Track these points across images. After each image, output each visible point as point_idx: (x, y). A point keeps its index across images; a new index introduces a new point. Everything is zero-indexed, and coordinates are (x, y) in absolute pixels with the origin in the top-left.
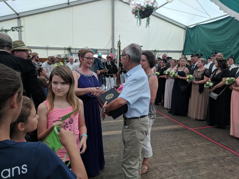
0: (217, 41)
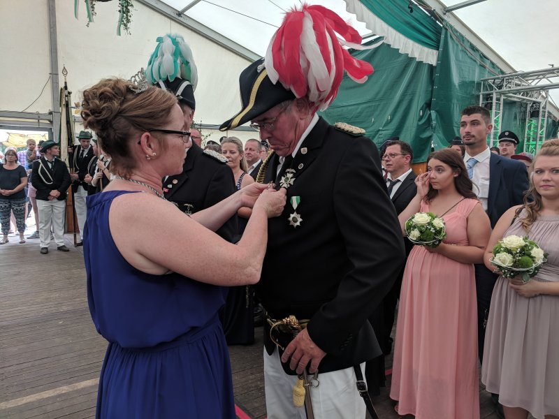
0: (345, 104)
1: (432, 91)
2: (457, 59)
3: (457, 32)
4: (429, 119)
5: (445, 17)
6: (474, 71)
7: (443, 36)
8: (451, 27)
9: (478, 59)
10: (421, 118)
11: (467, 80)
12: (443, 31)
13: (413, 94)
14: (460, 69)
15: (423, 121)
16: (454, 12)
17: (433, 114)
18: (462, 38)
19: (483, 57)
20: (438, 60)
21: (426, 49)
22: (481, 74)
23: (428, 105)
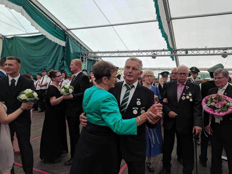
0: (34, 56)
1: (64, 55)
2: (72, 45)
3: (72, 36)
4: (63, 64)
5: (67, 32)
6: (78, 49)
7: (67, 37)
8: (70, 35)
9: (79, 46)
10: (61, 63)
11: (76, 52)
12: (67, 36)
13: (58, 55)
14: (73, 48)
15: (61, 64)
16: (70, 30)
17: (65, 62)
18: (74, 39)
19: (81, 45)
20: (66, 45)
21: (61, 41)
22: (80, 50)
23: (63, 59)
